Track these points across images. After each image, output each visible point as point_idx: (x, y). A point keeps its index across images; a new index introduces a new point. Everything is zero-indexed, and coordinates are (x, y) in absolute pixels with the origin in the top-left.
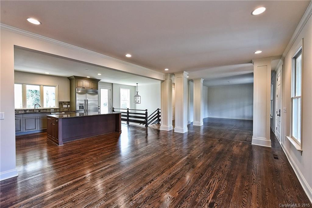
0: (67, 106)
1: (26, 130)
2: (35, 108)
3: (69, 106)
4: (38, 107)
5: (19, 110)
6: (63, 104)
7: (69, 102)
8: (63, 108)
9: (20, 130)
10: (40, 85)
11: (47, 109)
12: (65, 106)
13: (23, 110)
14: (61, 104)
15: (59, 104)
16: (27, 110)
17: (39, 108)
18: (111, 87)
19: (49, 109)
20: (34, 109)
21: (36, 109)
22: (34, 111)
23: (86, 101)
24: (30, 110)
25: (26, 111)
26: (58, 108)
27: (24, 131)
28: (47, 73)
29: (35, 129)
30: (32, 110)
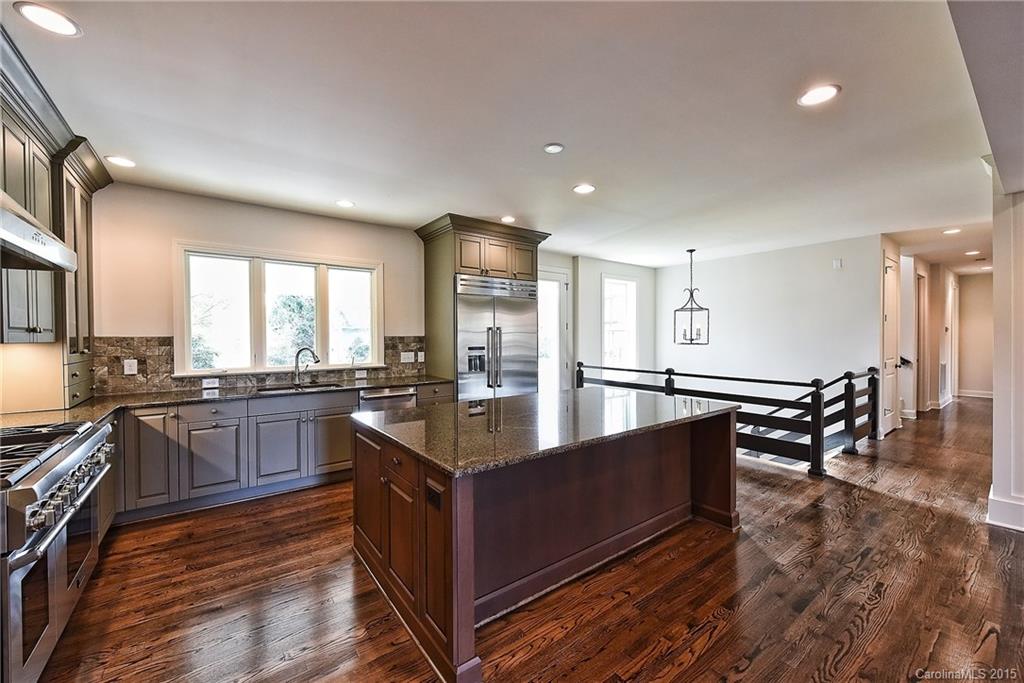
0: (416, 355)
1: (259, 476)
2: (297, 366)
3: (421, 356)
4: (308, 364)
5: (238, 376)
6: (400, 346)
7: (419, 340)
8: (399, 363)
9: (237, 480)
10: (316, 265)
11: (340, 371)
12: (407, 357)
13: (253, 375)
14: (394, 347)
15: (386, 347)
16: (268, 375)
17: (313, 366)
18: (569, 272)
19: (351, 370)
20: (292, 373)
21: (301, 370)
22: (293, 379)
23: (495, 332)
24: (278, 376)
25: (264, 380)
26: (383, 365)
27: (253, 483)
28: (345, 204)
29: (298, 469)
30: (286, 374)
